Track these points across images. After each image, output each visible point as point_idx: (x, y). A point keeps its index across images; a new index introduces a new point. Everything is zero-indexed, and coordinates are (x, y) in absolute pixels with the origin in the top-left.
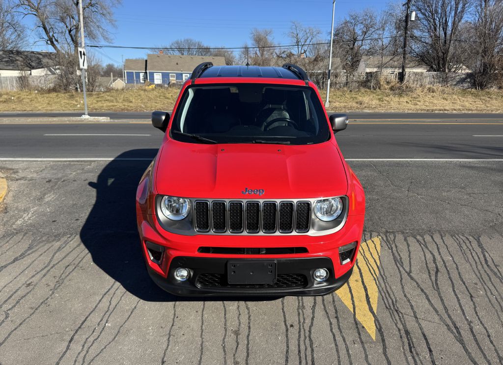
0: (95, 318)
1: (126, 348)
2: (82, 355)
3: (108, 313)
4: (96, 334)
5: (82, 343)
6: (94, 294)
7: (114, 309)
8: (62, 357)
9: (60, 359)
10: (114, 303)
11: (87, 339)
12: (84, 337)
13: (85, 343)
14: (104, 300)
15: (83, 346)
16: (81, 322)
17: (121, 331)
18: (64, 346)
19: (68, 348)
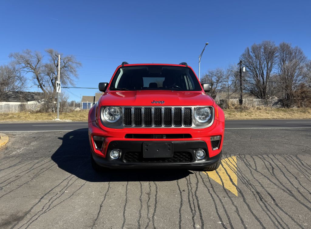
0: (58, 190)
1: (77, 201)
2: (49, 204)
3: (66, 187)
4: (58, 196)
5: (49, 199)
6: (58, 179)
7: (70, 185)
8: (35, 205)
9: (34, 206)
10: (70, 183)
11: (52, 198)
12: (50, 197)
13: (51, 199)
14: (64, 182)
15: (50, 200)
16: (49, 191)
17: (74, 194)
18: (37, 200)
19: (39, 201)
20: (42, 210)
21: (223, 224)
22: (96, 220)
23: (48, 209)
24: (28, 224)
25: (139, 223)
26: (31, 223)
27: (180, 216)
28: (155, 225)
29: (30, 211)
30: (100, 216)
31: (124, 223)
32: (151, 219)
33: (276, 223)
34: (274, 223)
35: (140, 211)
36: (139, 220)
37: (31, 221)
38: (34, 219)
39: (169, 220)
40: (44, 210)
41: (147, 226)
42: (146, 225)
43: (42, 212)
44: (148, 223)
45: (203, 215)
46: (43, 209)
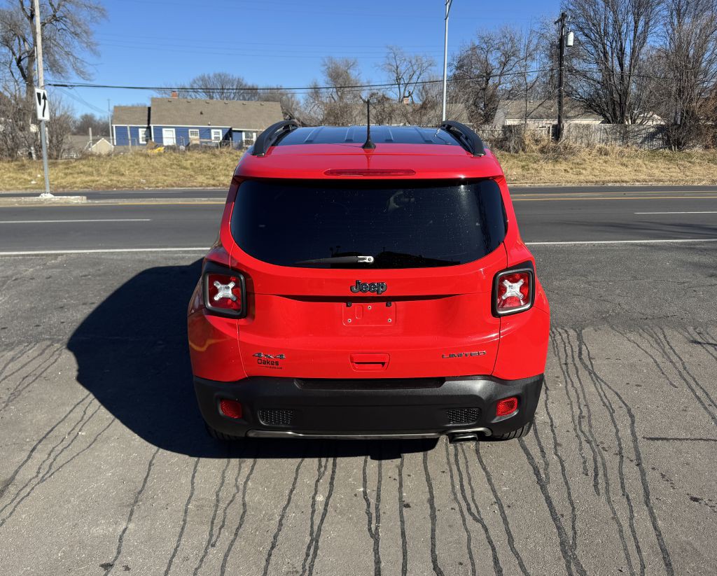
0: (64, 429)
1: (104, 454)
2: (48, 462)
3: (82, 423)
4: (65, 443)
5: (48, 451)
6: (63, 404)
7: (90, 418)
8: (22, 465)
9: (20, 467)
10: (89, 413)
11: (54, 448)
12: (50, 447)
13: (52, 451)
14: (77, 409)
15: (50, 455)
16: (45, 432)
17: (98, 439)
18: (25, 455)
19: (29, 457)
20: (37, 476)
21: (365, 493)
22: (140, 492)
23: (48, 472)
24: (13, 505)
25: (217, 496)
26: (19, 503)
27: (296, 479)
28: (247, 499)
29: (13, 478)
30: (148, 484)
31: (190, 497)
32: (241, 487)
33: (458, 487)
34: (453, 487)
35: (224, 473)
36: (220, 490)
37: (18, 499)
38: (23, 494)
39: (274, 488)
40: (41, 475)
41: (231, 501)
42: (230, 499)
43: (36, 481)
44: (234, 497)
45: (336, 477)
46: (38, 473)
